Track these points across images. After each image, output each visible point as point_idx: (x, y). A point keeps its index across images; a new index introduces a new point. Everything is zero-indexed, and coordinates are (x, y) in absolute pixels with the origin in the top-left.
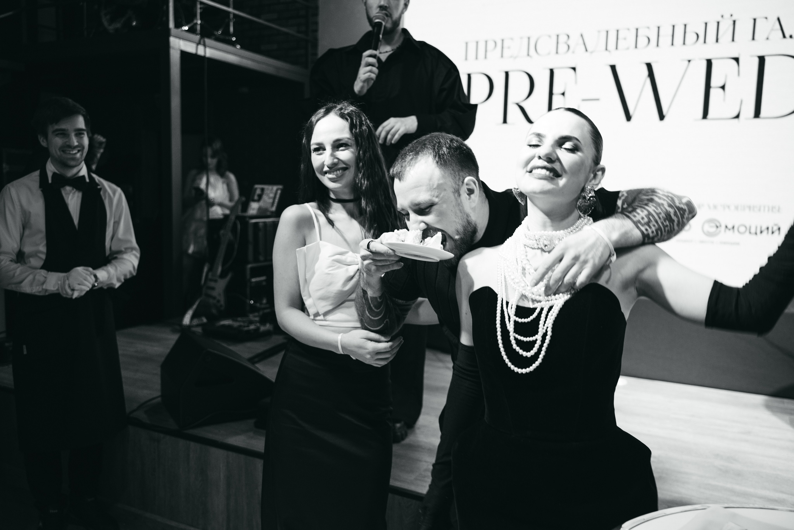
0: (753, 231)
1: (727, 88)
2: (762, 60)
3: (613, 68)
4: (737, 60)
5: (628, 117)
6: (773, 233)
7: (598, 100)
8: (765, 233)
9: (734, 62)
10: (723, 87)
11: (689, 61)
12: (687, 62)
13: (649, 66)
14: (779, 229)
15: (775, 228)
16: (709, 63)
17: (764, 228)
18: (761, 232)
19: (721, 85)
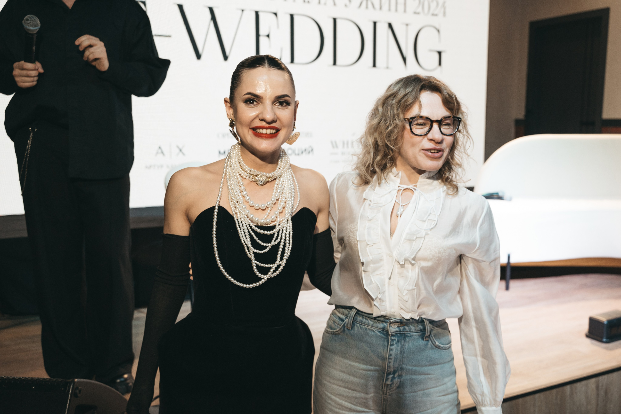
0: (297, 152)
1: (270, 36)
2: (292, 16)
3: (181, 7)
4: (276, 14)
5: (199, 56)
6: (309, 152)
7: (170, 36)
8: (304, 153)
9: (274, 16)
10: (268, 36)
11: (243, 10)
12: (241, 12)
13: (211, 10)
14: (312, 150)
15: (310, 149)
16: (257, 13)
17: (303, 149)
18: (302, 153)
19: (267, 34)
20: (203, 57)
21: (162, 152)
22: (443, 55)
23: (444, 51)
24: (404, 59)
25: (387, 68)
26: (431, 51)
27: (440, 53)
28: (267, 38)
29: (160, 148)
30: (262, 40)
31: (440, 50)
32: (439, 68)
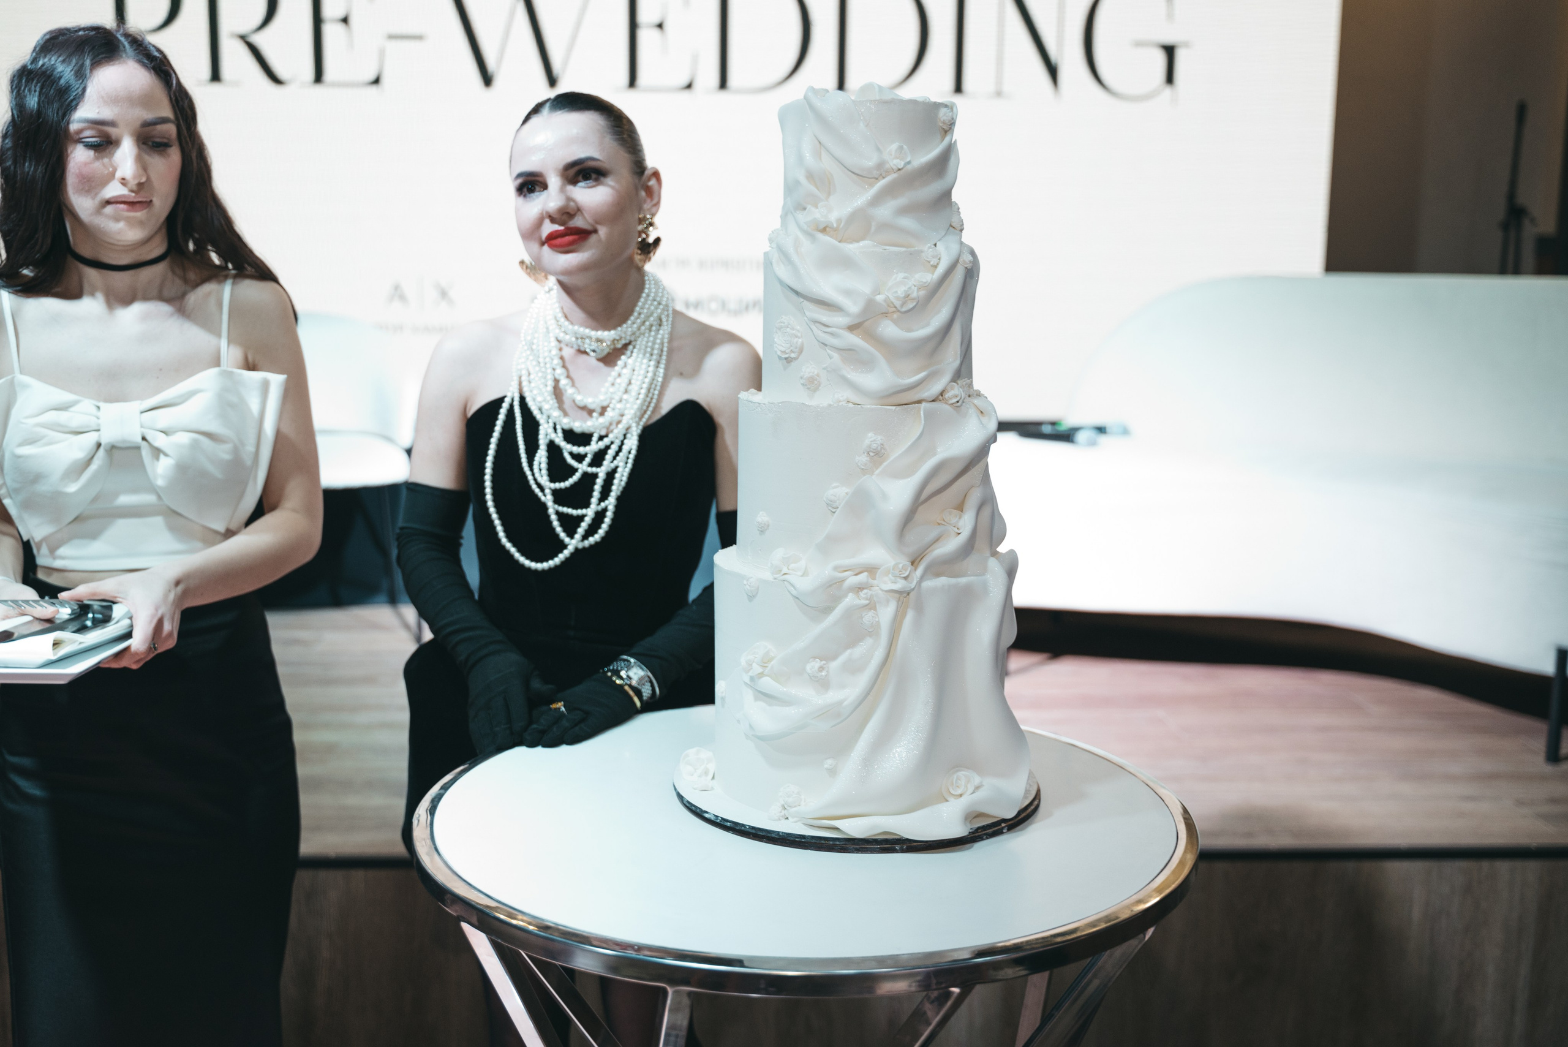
0: (733, 306)
1: (667, 26)
5: (487, 79)
7: (421, 37)
8: (754, 310)
10: (660, 26)
19: (657, 21)
20: (498, 82)
21: (402, 298)
22: (1180, 56)
23: (1186, 45)
24: (1053, 71)
25: (999, 94)
26: (1139, 44)
27: (1170, 51)
28: (657, 31)
29: (397, 288)
30: (645, 36)
31: (1169, 40)
32: (1168, 91)
